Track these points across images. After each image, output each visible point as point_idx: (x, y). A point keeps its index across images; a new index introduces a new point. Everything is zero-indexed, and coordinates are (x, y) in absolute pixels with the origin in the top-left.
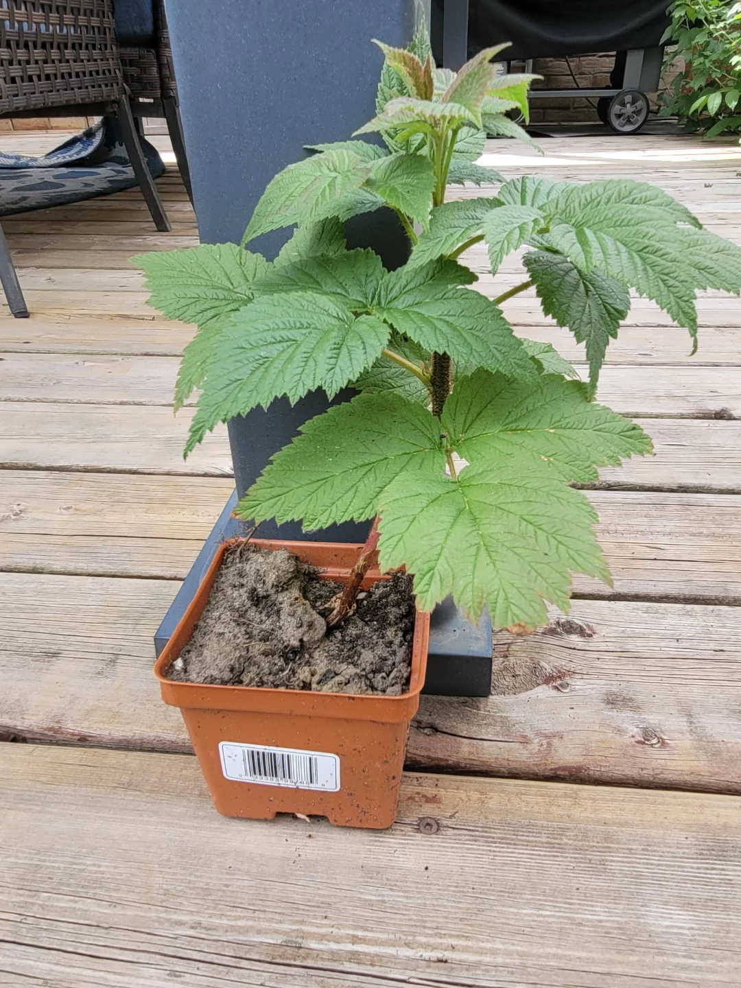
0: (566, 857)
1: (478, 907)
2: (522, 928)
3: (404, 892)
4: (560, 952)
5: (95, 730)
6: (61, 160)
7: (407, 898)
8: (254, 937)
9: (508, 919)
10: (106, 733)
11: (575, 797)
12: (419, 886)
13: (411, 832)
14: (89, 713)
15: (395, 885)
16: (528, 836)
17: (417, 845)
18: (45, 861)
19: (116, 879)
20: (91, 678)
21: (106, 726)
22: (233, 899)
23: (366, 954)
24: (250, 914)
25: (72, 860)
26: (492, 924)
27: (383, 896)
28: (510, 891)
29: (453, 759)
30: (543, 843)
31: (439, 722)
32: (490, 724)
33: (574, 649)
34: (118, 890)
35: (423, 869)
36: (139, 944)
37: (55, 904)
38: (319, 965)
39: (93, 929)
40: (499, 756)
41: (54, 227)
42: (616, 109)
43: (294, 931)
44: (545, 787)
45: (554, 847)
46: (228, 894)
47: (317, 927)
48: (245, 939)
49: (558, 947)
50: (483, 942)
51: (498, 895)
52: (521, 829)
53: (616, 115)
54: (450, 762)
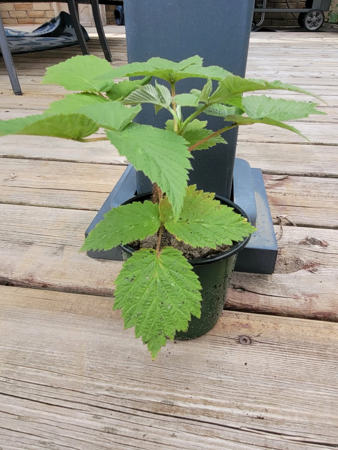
0: (330, 362)
1: (279, 387)
2: (308, 401)
3: (233, 376)
4: (333, 416)
5: (52, 282)
6: (40, 34)
7: (235, 380)
8: (144, 398)
9: (298, 395)
10: (58, 283)
11: (331, 329)
12: (242, 373)
13: (235, 343)
14: (48, 273)
15: (228, 372)
16: (305, 349)
17: (239, 350)
18: (21, 349)
19: (63, 361)
20: (50, 255)
21: (58, 280)
22: (131, 375)
23: (213, 411)
24: (142, 384)
25: (37, 349)
26: (288, 398)
27: (221, 378)
28: (298, 379)
29: (255, 305)
30: (314, 353)
31: (245, 286)
32: (275, 288)
33: (318, 252)
34: (64, 367)
35: (244, 364)
36: (76, 398)
37: (27, 373)
38: (185, 416)
39: (48, 388)
40: (282, 305)
41: (35, 60)
42: (308, 18)
43: (168, 395)
44: (312, 322)
45: (321, 356)
46: (128, 372)
47: (182, 394)
48: (139, 398)
49: (332, 413)
50: (284, 408)
51: (291, 382)
52: (300, 345)
53: (307, 21)
54: (254, 307)
